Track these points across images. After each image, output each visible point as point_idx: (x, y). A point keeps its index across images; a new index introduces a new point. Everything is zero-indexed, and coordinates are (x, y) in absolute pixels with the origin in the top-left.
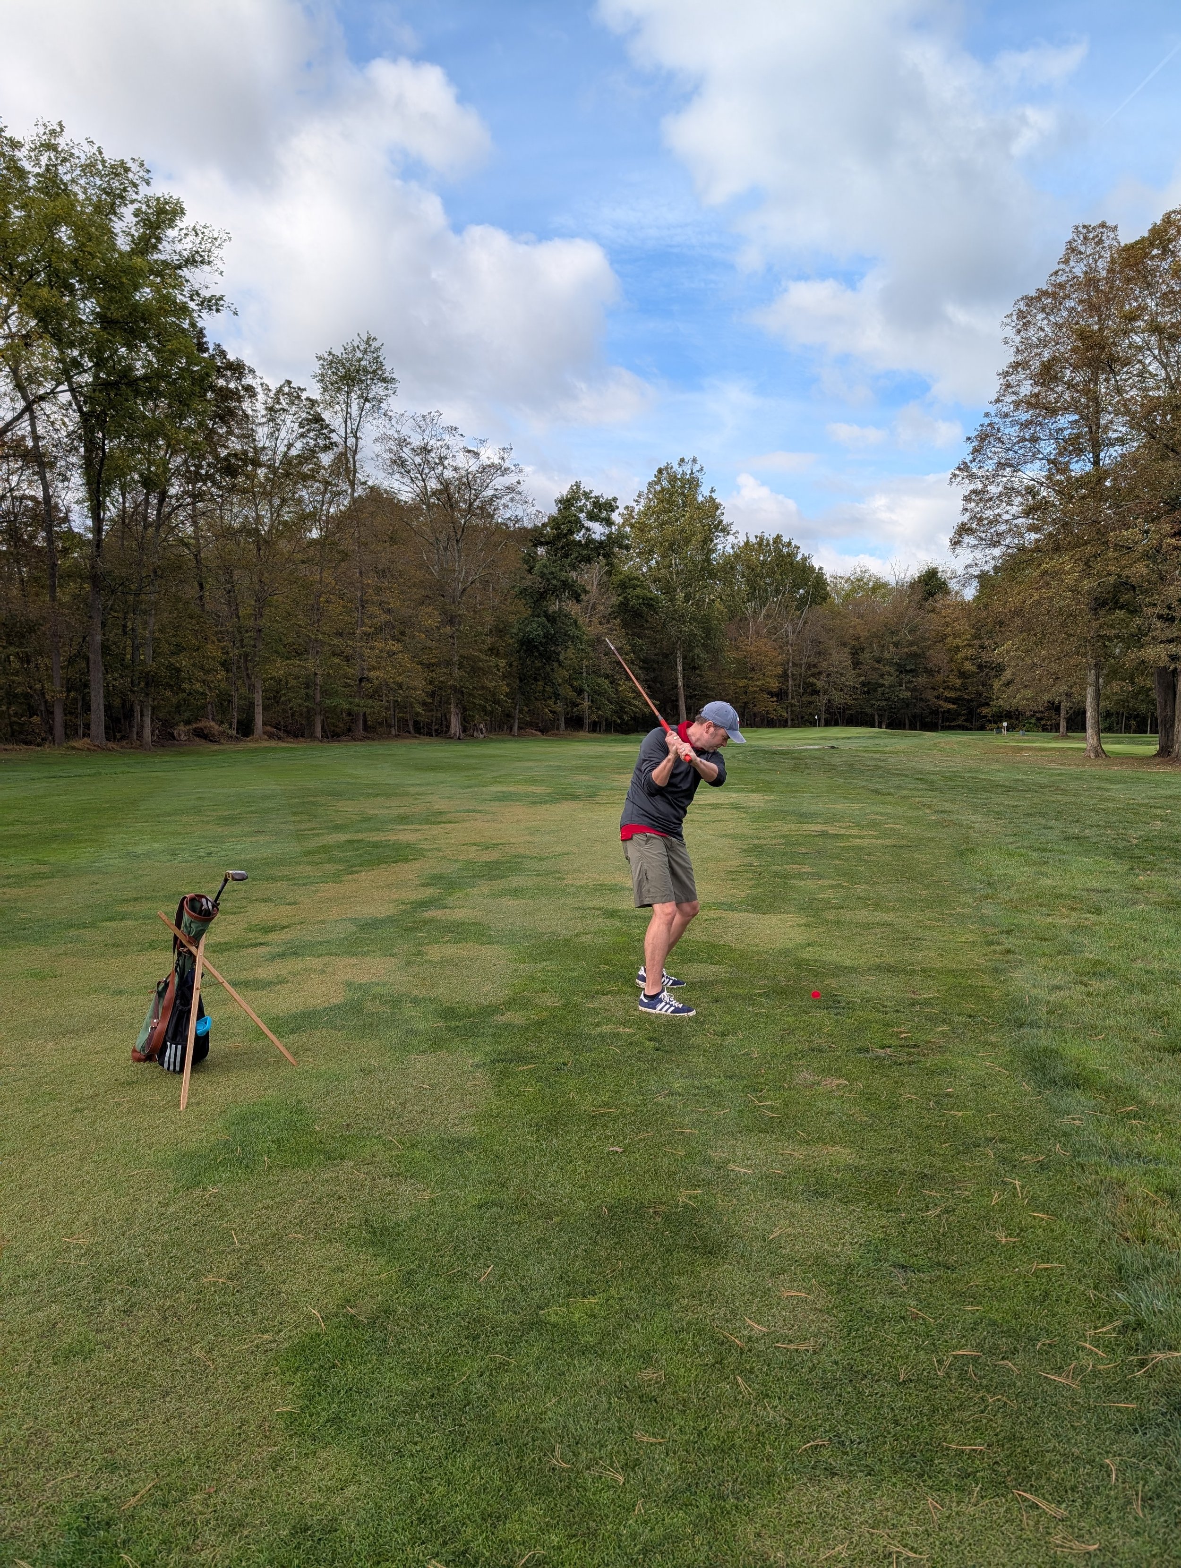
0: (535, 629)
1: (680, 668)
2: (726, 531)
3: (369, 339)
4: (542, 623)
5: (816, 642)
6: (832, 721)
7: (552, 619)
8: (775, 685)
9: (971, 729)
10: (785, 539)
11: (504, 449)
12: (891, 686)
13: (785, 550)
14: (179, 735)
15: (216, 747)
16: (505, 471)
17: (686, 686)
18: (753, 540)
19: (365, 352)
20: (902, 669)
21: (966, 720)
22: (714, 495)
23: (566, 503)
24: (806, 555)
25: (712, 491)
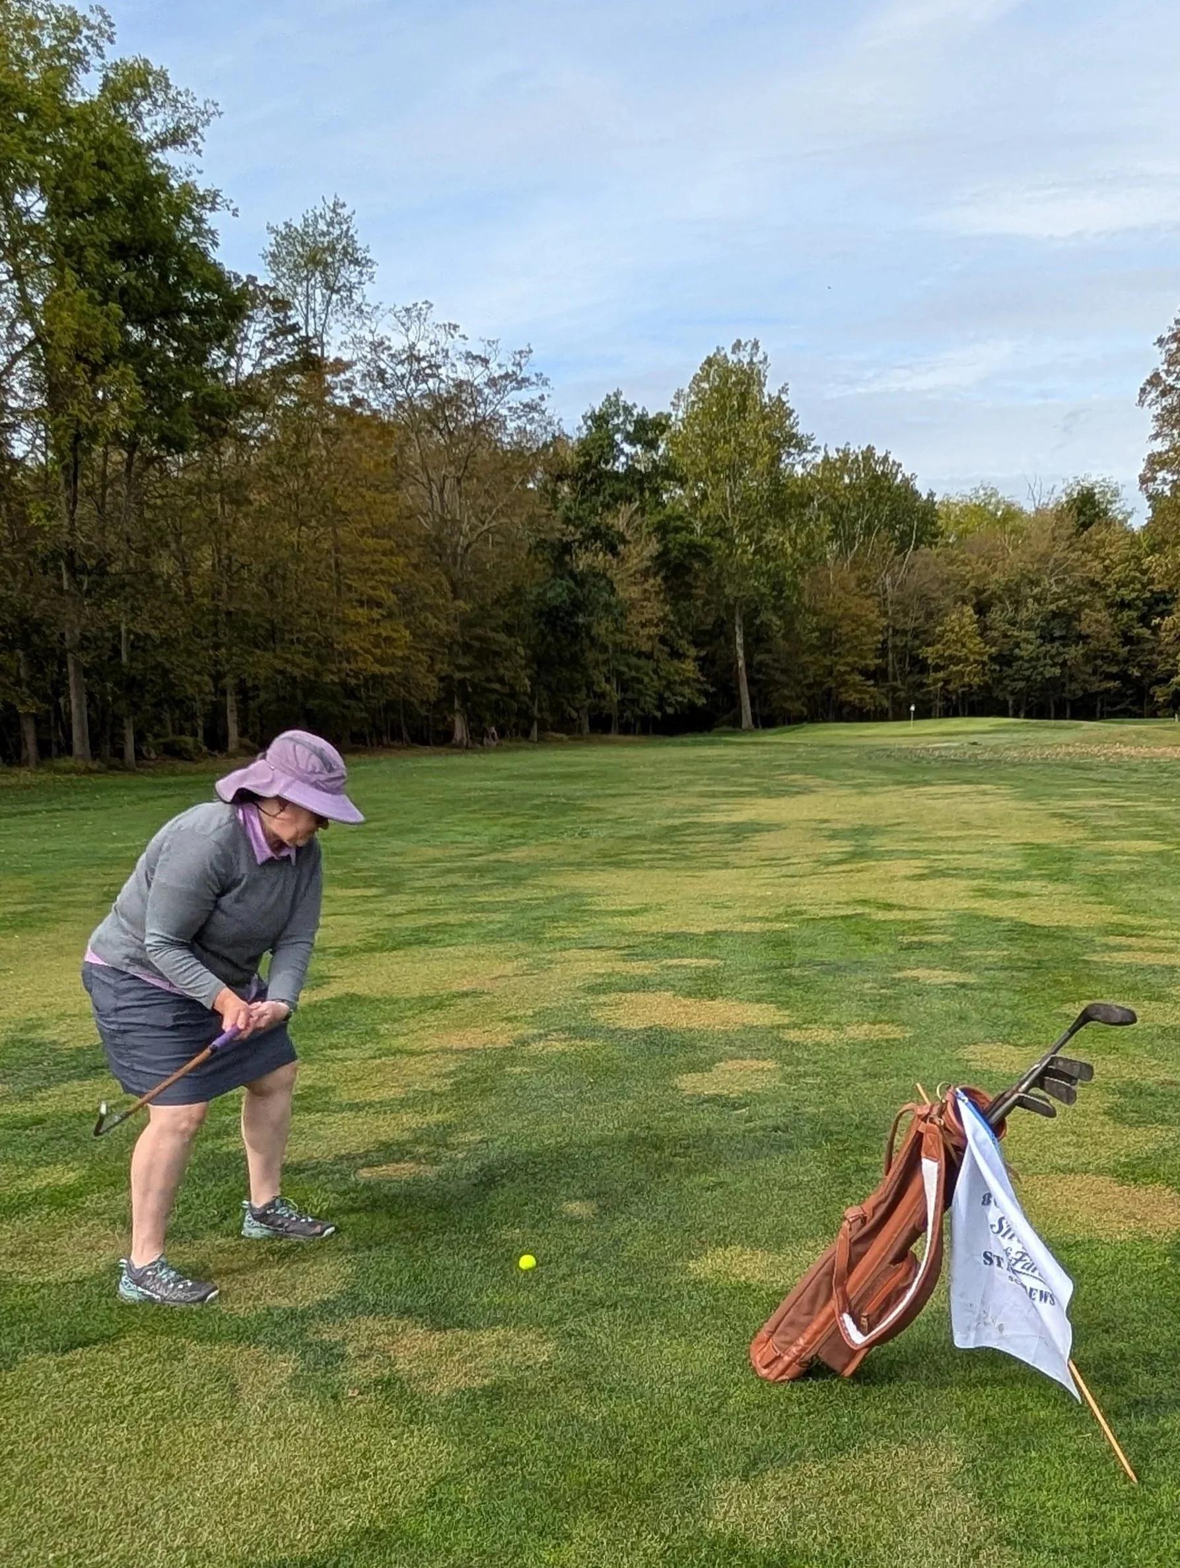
0: (558, 593)
1: (739, 640)
2: (801, 445)
3: (335, 204)
4: (568, 588)
5: (924, 599)
6: (951, 711)
7: (580, 580)
8: (873, 662)
9: (1141, 716)
10: (879, 453)
11: (521, 352)
12: (1031, 659)
13: (879, 469)
14: (149, 752)
15: (189, 765)
16: (522, 383)
17: (748, 665)
18: (833, 455)
19: (330, 224)
20: (1047, 637)
21: (1132, 703)
22: (784, 398)
23: (599, 420)
24: (908, 474)
25: (784, 390)
